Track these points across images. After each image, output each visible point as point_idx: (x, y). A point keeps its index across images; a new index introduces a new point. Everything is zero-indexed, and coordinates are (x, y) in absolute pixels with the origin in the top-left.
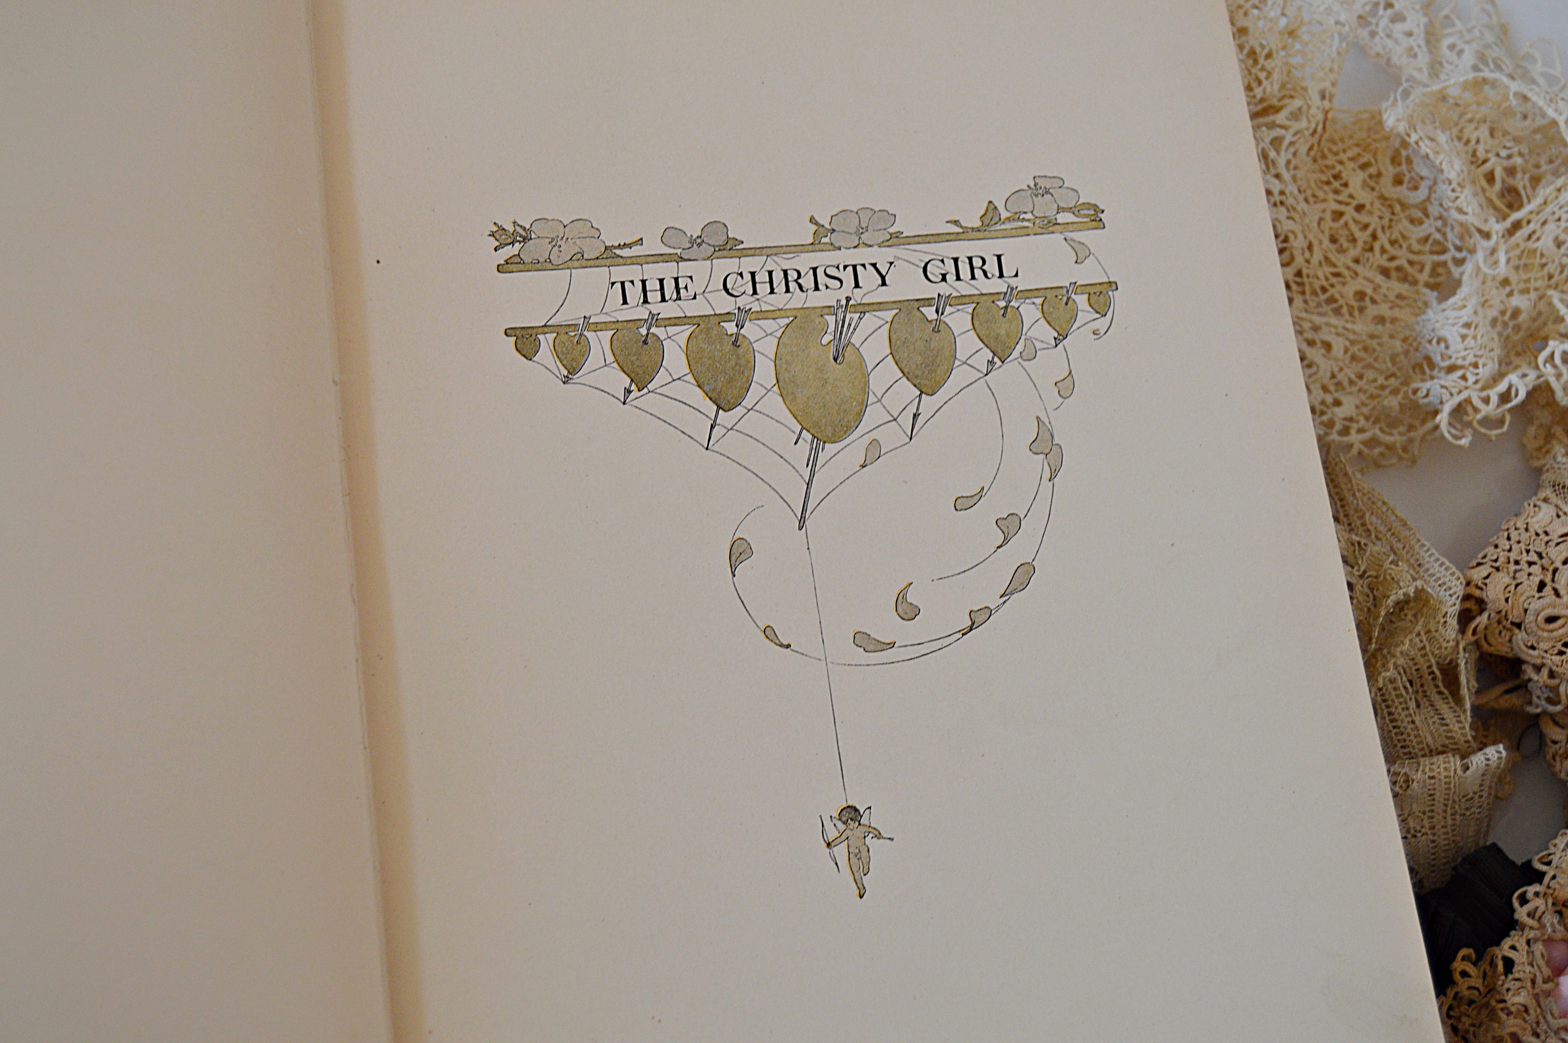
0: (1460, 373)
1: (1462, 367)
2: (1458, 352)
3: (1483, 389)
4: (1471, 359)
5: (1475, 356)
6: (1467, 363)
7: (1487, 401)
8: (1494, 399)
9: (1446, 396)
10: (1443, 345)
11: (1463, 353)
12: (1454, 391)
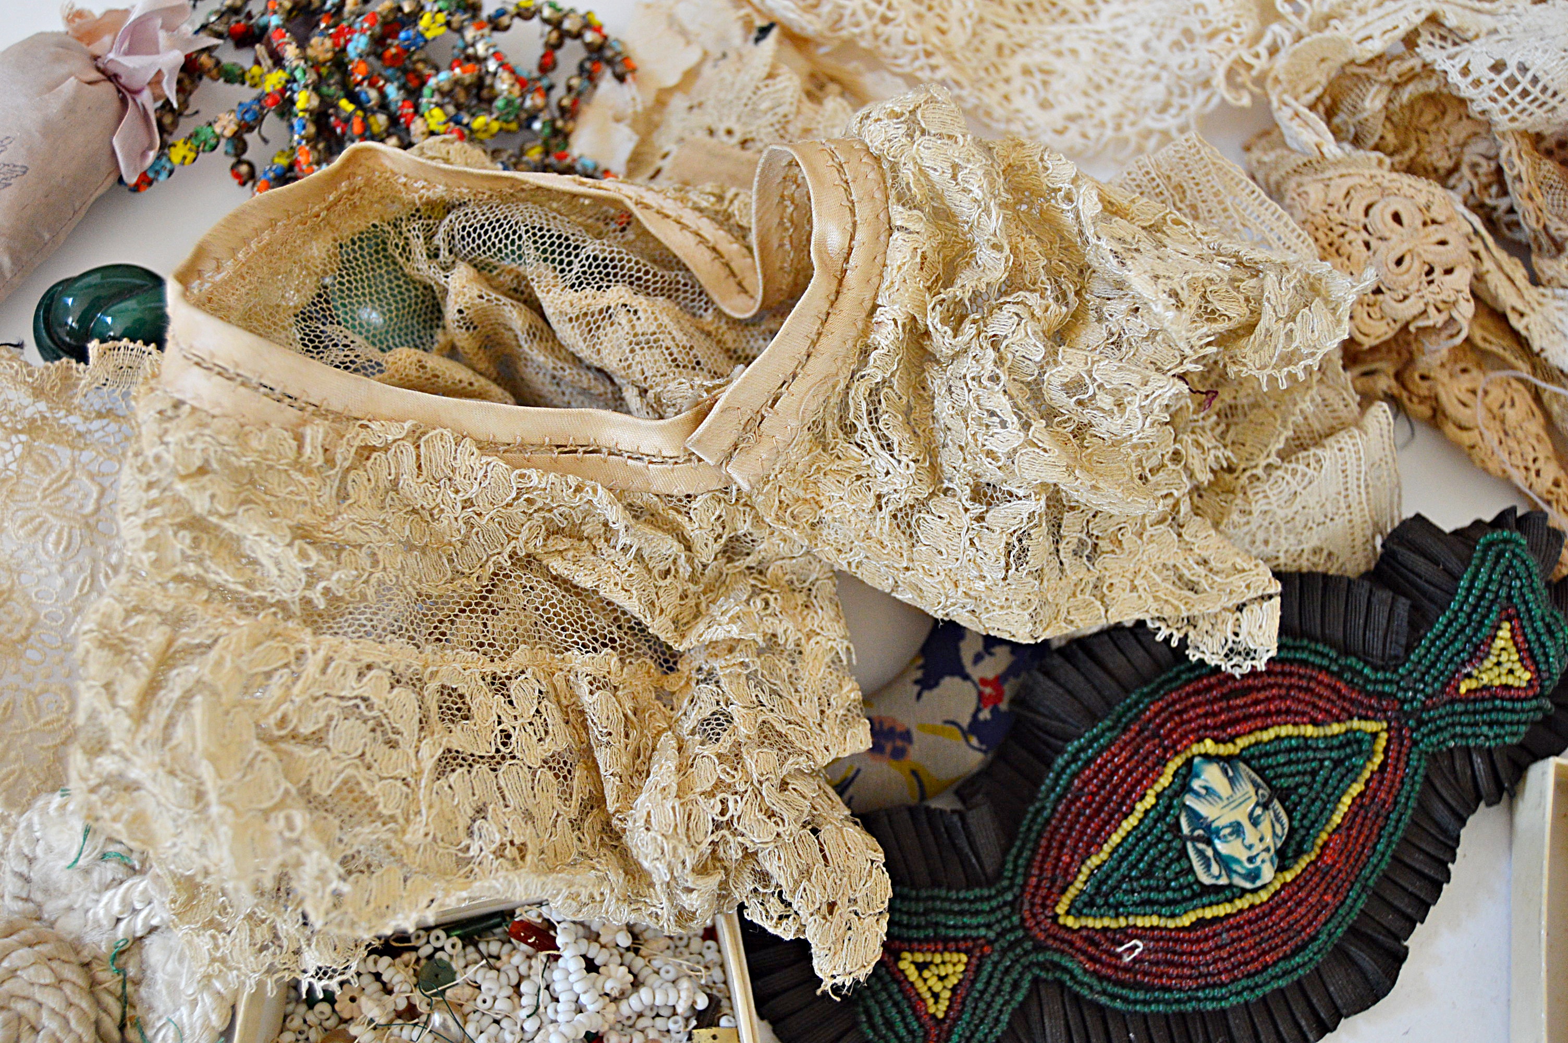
0: (1223, 36)
1: (1225, 30)
2: (1217, 14)
3: (1250, 46)
4: (1232, 20)
5: (1237, 16)
6: (1228, 25)
7: (1257, 56)
8: (1264, 53)
9: (1215, 61)
10: (1201, 11)
11: (1223, 15)
12: (1222, 54)
